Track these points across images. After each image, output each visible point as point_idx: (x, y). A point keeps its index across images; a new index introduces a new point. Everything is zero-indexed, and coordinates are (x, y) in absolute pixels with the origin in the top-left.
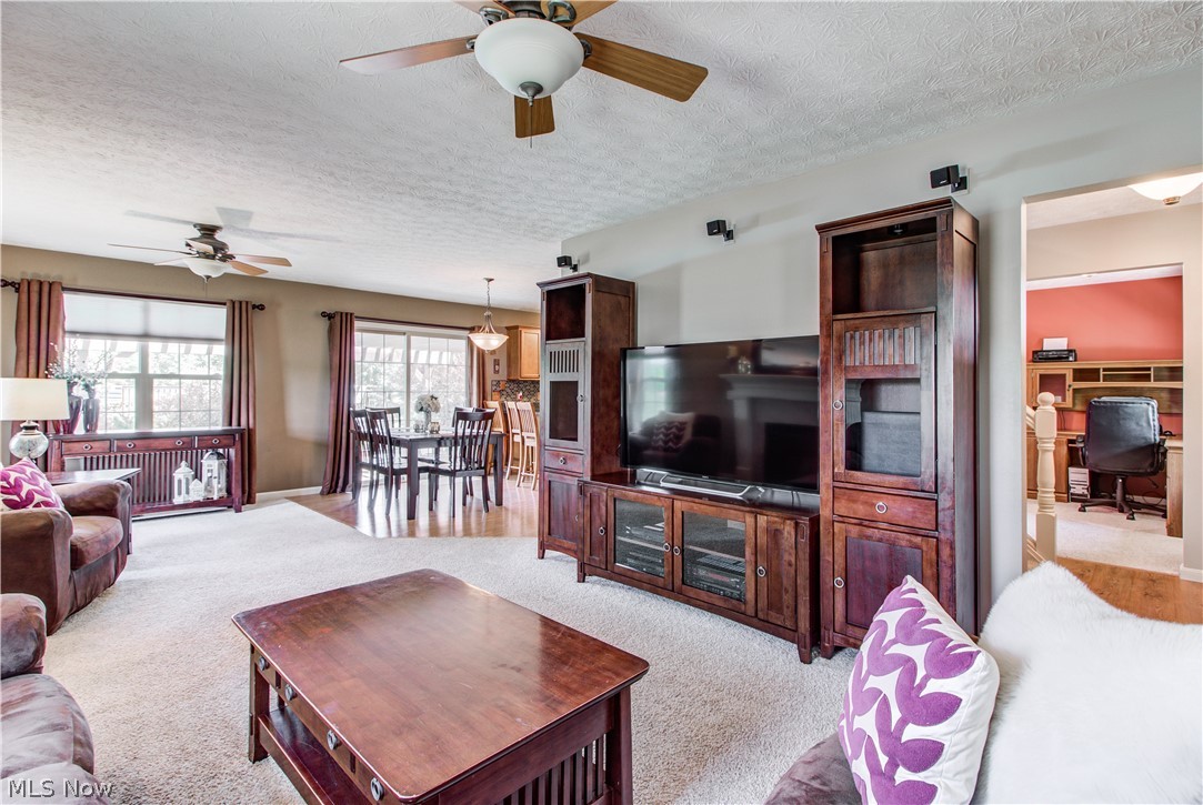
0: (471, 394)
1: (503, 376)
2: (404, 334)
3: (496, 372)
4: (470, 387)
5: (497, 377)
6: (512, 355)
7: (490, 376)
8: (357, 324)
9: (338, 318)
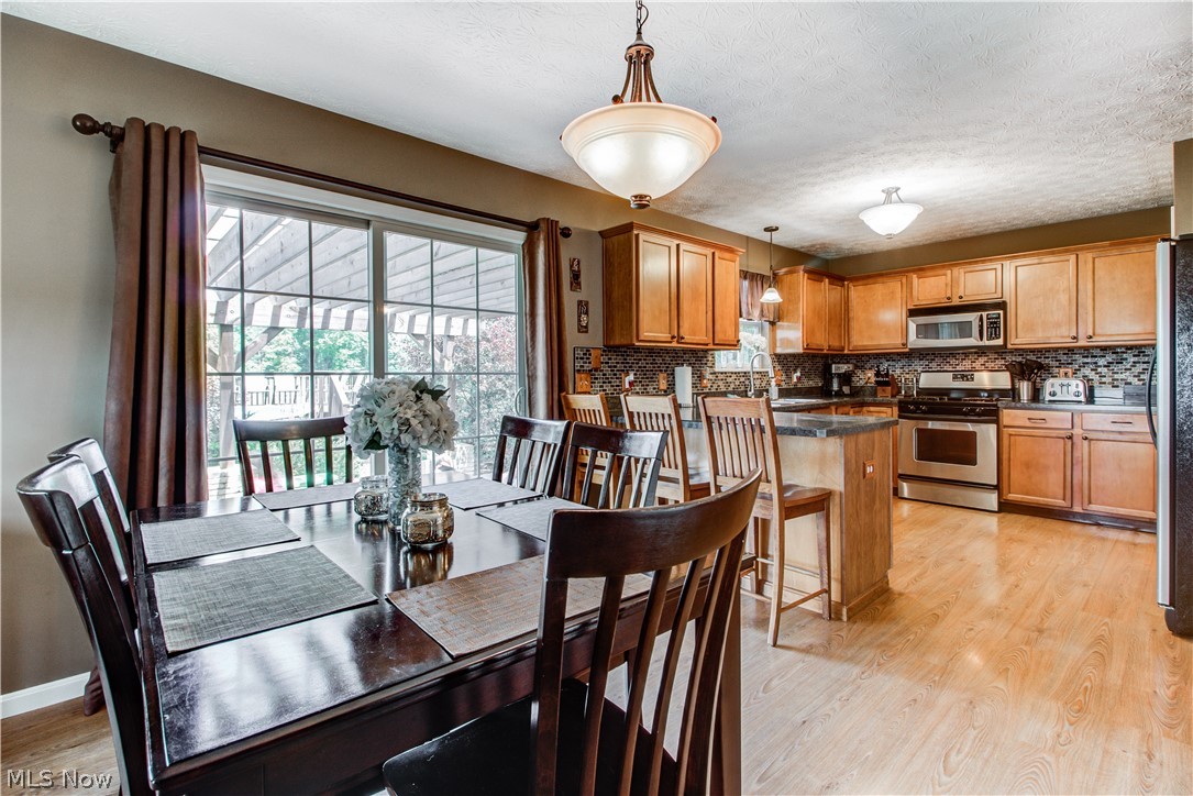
0: (532, 378)
1: (595, 339)
2: (366, 223)
3: (583, 329)
4: (528, 362)
5: (583, 341)
6: (616, 294)
7: (573, 338)
8: (212, 176)
9: (133, 145)
